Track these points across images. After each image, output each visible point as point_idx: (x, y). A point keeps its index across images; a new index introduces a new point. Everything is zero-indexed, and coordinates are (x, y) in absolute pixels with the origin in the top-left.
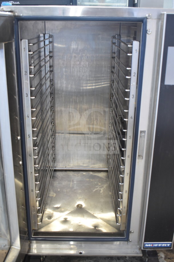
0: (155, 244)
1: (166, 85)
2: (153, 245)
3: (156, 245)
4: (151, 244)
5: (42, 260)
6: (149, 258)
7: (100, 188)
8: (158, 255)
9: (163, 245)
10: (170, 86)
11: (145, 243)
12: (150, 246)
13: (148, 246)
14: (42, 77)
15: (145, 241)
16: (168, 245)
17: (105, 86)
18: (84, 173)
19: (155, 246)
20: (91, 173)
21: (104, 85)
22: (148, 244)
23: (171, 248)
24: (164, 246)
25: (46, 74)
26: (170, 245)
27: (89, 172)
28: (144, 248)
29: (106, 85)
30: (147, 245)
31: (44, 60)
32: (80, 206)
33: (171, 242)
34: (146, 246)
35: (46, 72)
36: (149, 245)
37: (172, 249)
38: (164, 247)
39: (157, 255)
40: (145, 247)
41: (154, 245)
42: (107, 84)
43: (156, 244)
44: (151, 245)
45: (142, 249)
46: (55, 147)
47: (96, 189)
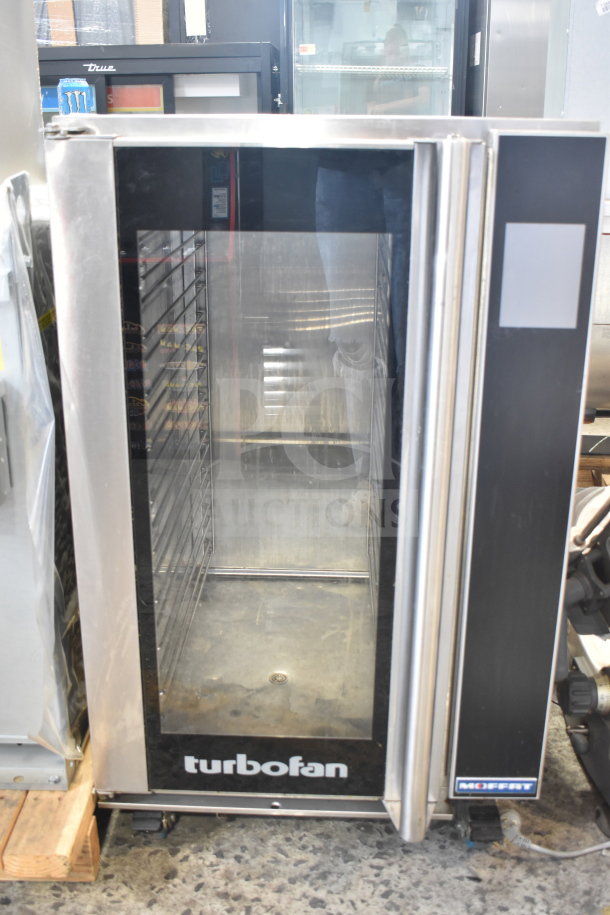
0: (487, 782)
1: (504, 329)
2: (482, 786)
3: (491, 786)
4: (475, 782)
5: (165, 825)
6: (476, 825)
7: (343, 628)
8: (502, 818)
9: (512, 787)
10: (514, 331)
11: (459, 779)
12: (475, 790)
13: (468, 790)
14: (174, 299)
15: (458, 774)
16: (527, 787)
17: (361, 323)
18: (300, 587)
19: (487, 790)
20: (320, 586)
21: (357, 322)
22: (467, 782)
23: (535, 796)
24: (515, 790)
25: (184, 292)
26: (532, 788)
27: (314, 584)
28: (455, 794)
29: (363, 321)
30: (463, 786)
31: (179, 253)
32: (279, 679)
33: (535, 779)
34: (463, 790)
35: (186, 285)
36: (471, 786)
37: (537, 797)
38: (515, 793)
39: (499, 819)
40: (459, 789)
41: (485, 786)
42: (366, 317)
43: (491, 784)
44: (477, 786)
45: (452, 797)
46: (211, 508)
47: (331, 632)
